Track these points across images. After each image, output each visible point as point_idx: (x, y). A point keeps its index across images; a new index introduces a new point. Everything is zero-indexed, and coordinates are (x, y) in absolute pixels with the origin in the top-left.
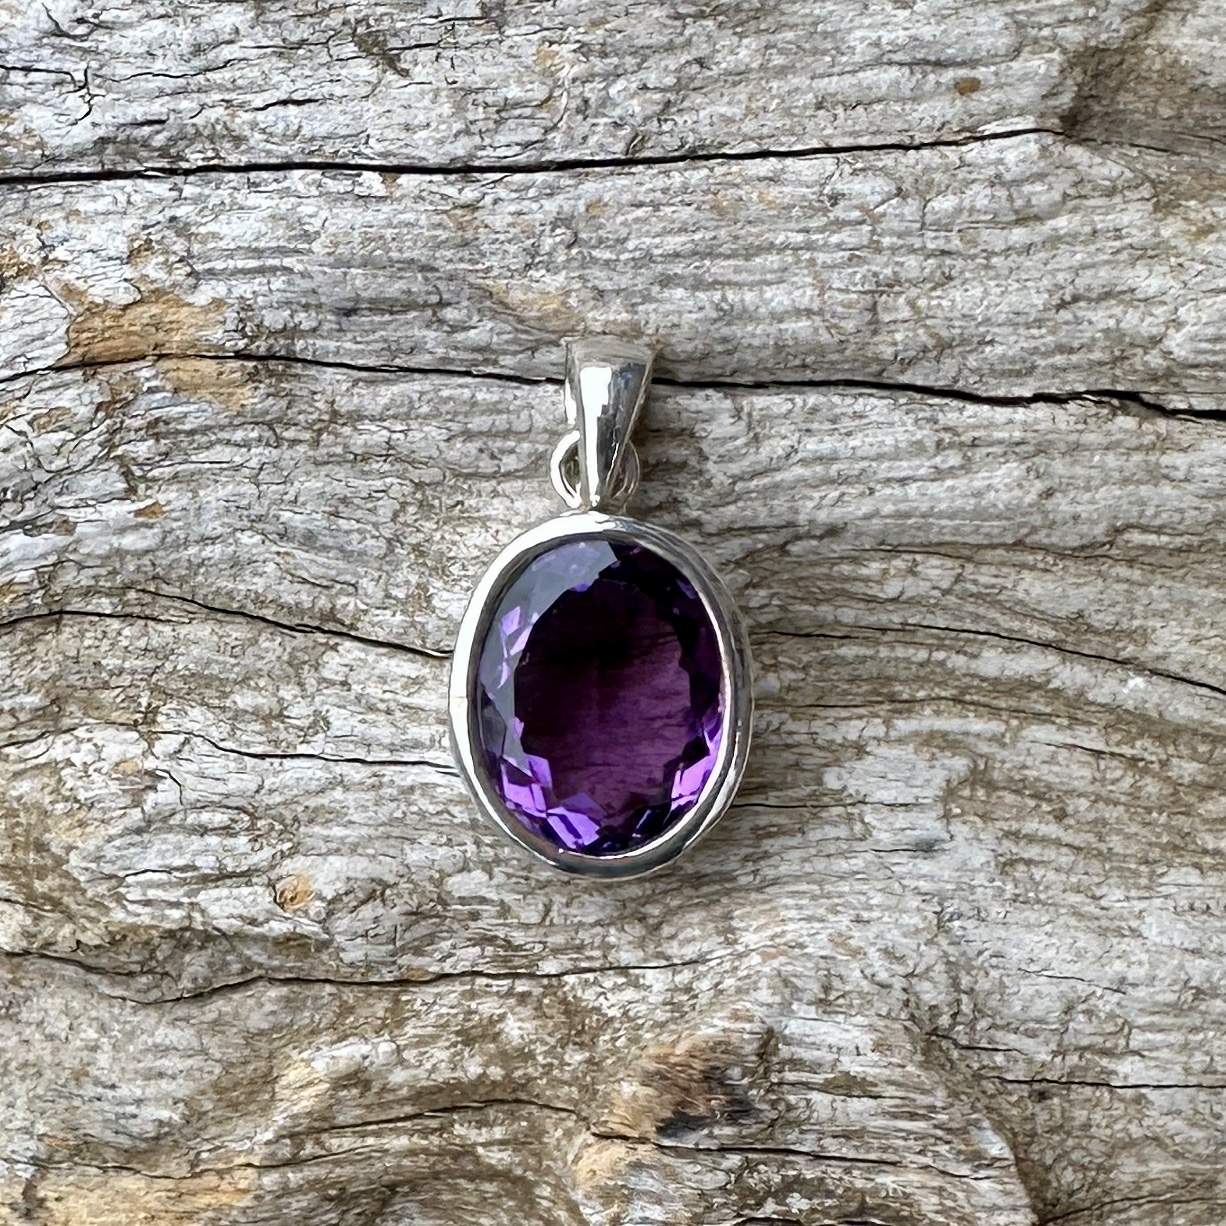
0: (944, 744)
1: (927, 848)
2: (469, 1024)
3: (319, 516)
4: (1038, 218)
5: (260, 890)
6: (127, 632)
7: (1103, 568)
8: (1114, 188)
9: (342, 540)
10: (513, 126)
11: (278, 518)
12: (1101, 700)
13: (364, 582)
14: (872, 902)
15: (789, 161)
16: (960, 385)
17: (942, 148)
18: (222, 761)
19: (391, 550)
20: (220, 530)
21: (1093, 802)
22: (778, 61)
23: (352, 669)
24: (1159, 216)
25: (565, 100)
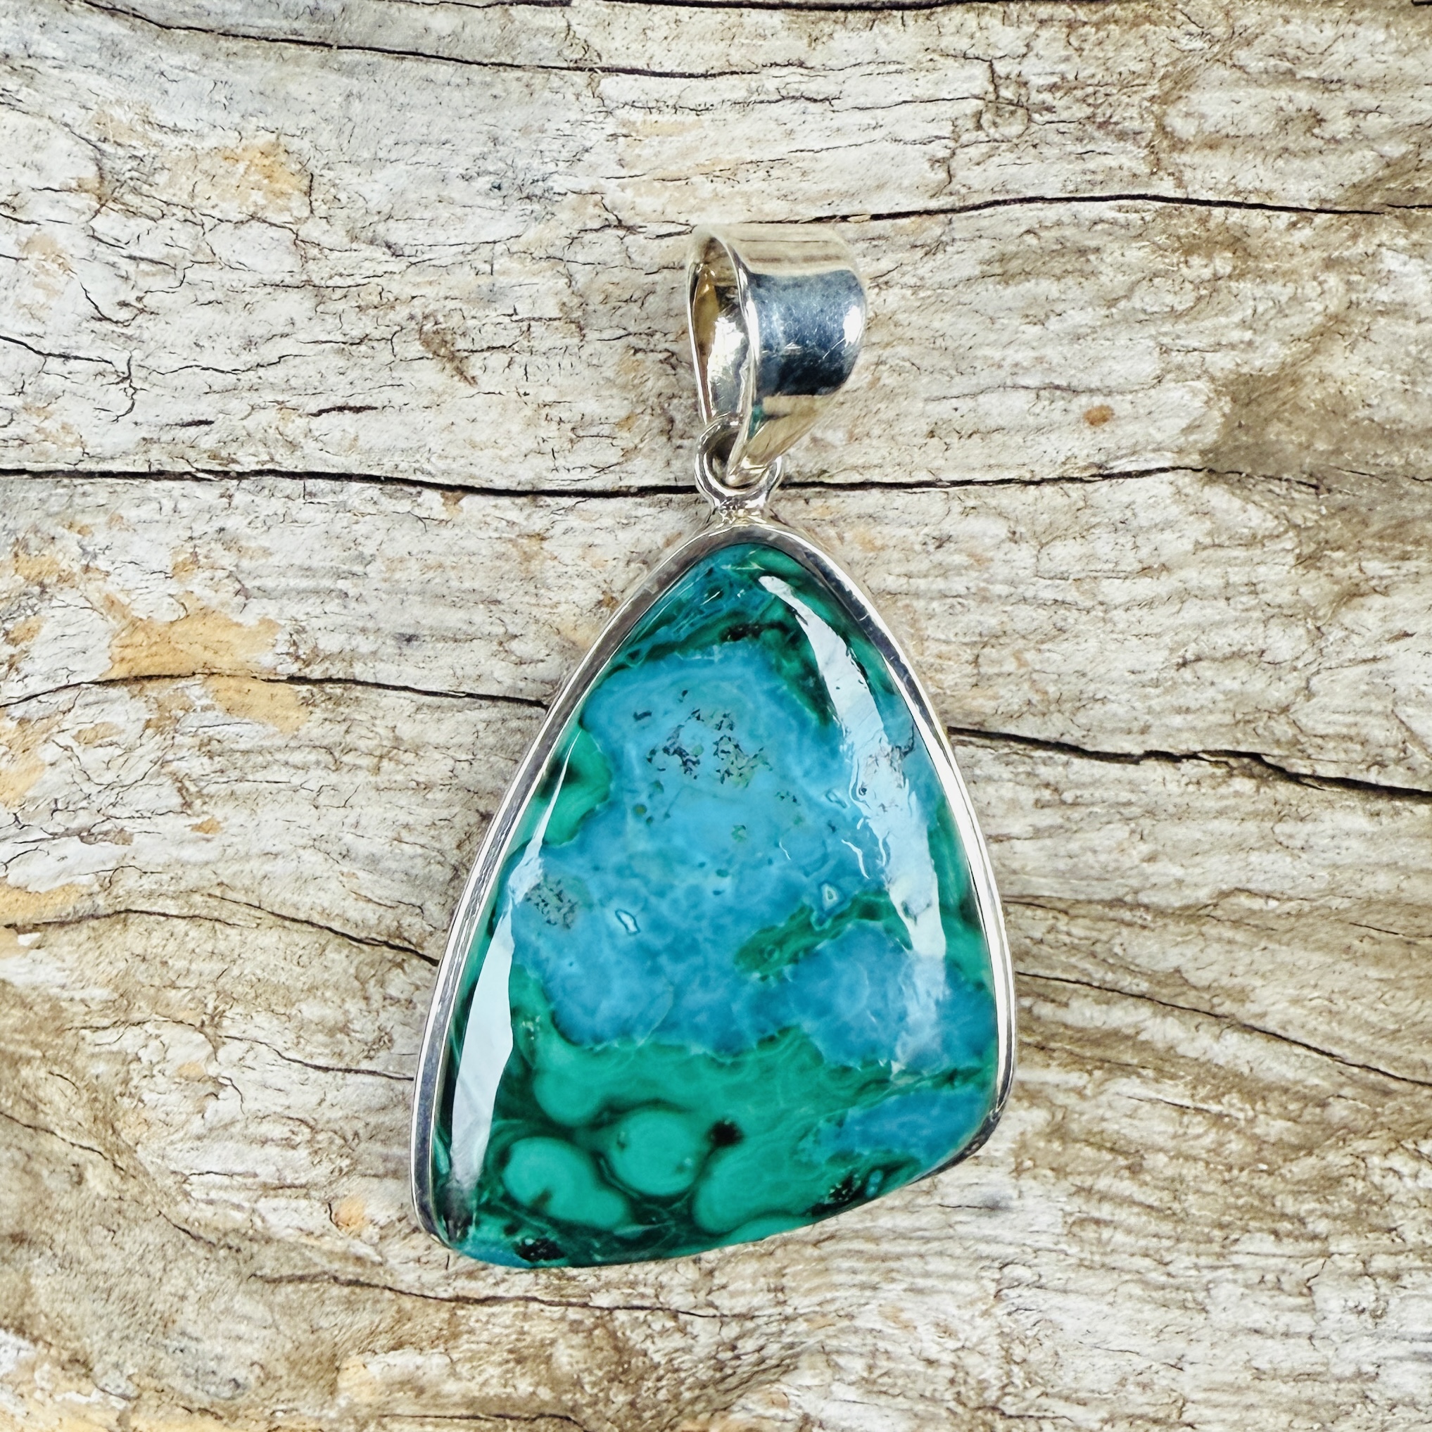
0: (1021, 1094)
1: (993, 1208)
2: (520, 1345)
3: (382, 841)
4: (1164, 567)
5: (317, 1205)
6: (191, 934)
7: (1204, 929)
8: (1254, 536)
9: (407, 864)
10: (589, 446)
11: (340, 839)
12: (1193, 1054)
13: (429, 906)
14: (930, 1267)
16: (1067, 739)
17: (1067, 486)
18: (286, 1071)
19: (457, 876)
20: (279, 847)
21: (1171, 1158)
22: (889, 380)
23: (417, 988)
24: (1301, 570)
25: (647, 418)
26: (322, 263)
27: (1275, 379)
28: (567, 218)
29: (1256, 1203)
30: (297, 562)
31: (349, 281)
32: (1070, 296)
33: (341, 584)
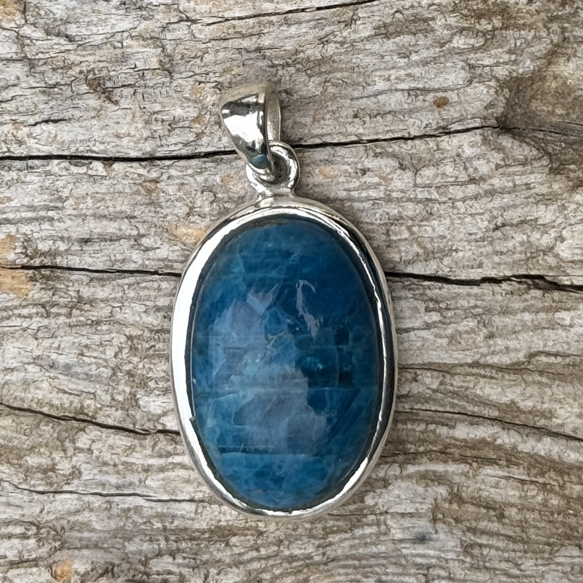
0: (434, 478)
1: (422, 539)
3: (73, 356)
5: (43, 569)
7: (524, 377)
8: (526, 159)
9: (86, 369)
10: (178, 133)
11: (49, 357)
12: (526, 451)
13: (99, 392)
15: (338, 148)
16: (440, 273)
17: (428, 139)
18: (20, 496)
19: (114, 374)
20: (15, 365)
21: (519, 510)
22: (332, 90)
23: (93, 441)
24: (552, 176)
25: (208, 116)
26: (32, 48)
27: (531, 78)
28: (161, 18)
29: (568, 532)
30: (26, 204)
31: (47, 56)
32: (421, 42)
33: (51, 213)
